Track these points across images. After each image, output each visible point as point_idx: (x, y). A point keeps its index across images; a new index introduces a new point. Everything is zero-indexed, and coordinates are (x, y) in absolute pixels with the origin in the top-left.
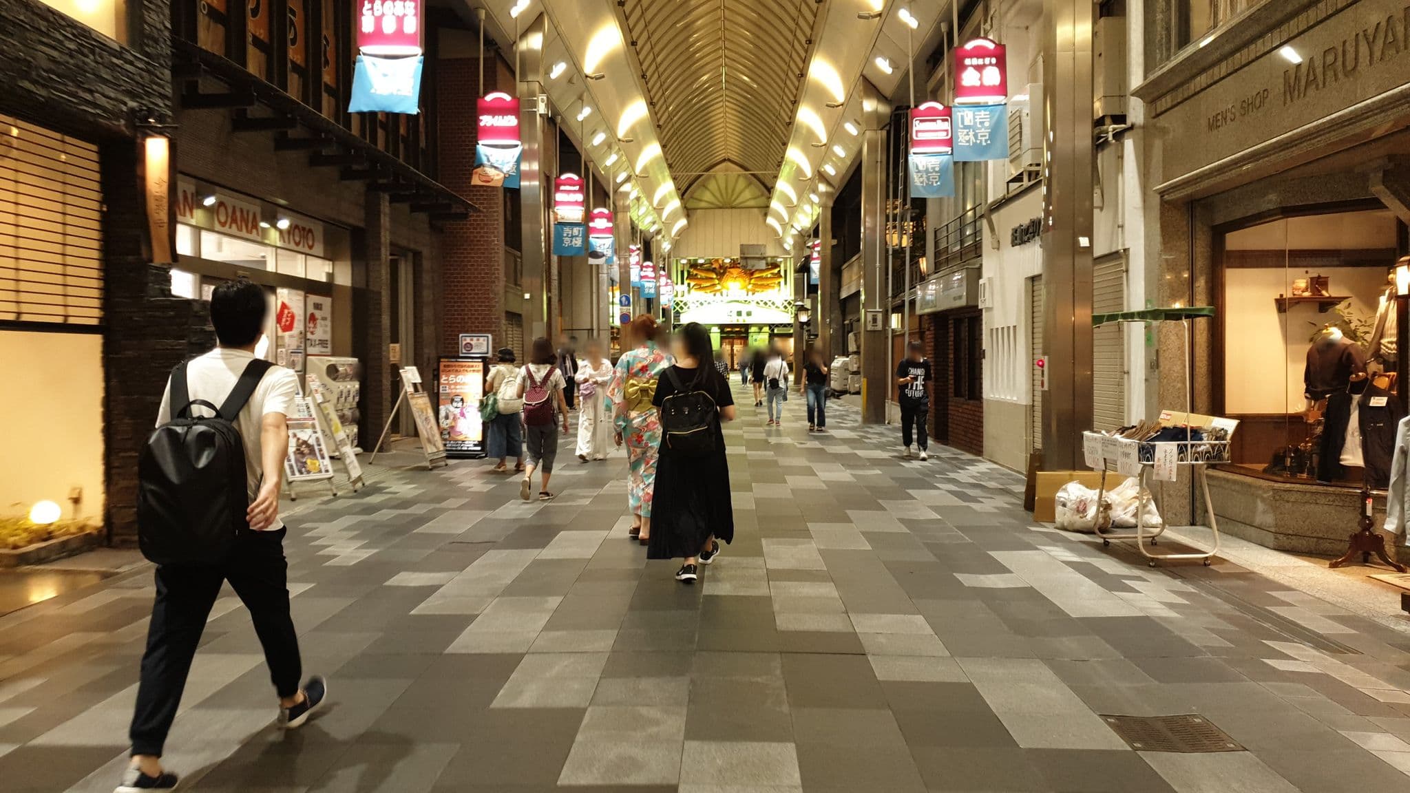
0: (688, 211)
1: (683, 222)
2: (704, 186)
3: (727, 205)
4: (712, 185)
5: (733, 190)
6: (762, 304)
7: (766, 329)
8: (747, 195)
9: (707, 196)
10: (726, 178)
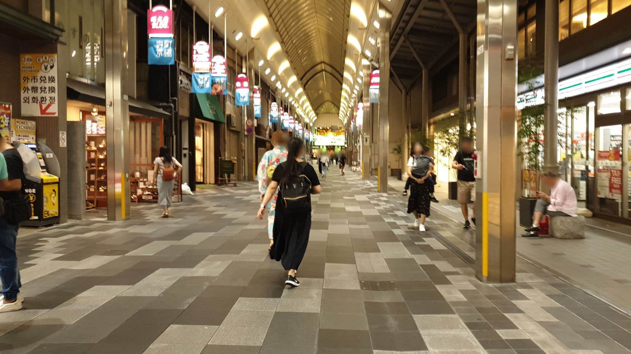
0: (317, 114)
1: (316, 118)
2: (322, 107)
3: (328, 113)
4: (324, 107)
5: (330, 108)
6: (339, 140)
7: (340, 147)
8: (334, 110)
9: (323, 110)
10: (328, 105)
